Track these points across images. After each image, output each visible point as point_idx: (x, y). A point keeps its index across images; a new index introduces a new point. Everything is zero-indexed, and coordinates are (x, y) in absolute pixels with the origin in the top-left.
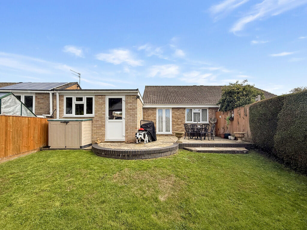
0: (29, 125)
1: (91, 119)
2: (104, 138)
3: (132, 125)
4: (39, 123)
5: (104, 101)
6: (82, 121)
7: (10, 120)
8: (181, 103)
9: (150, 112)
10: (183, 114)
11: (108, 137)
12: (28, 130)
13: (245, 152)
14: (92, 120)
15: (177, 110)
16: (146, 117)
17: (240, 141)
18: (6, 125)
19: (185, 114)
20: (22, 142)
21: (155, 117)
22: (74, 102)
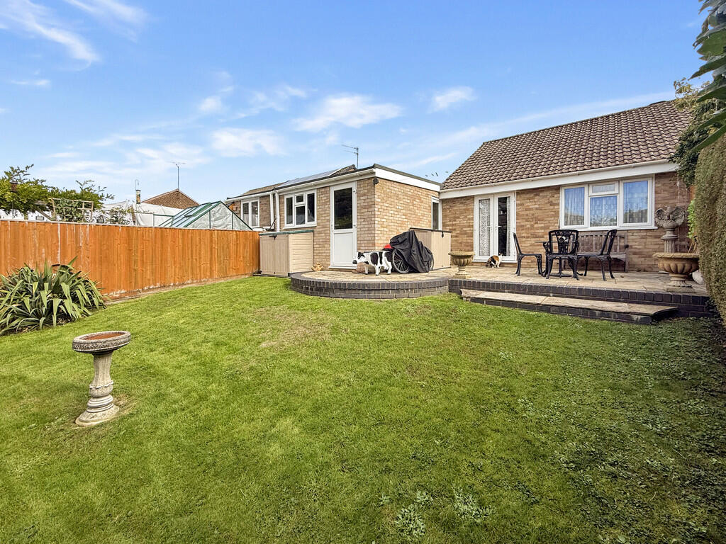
0: (237, 241)
1: (311, 230)
2: (328, 263)
3: (368, 239)
4: (251, 238)
5: (329, 198)
6: (289, 233)
7: (215, 235)
8: (548, 172)
9: (460, 207)
10: (552, 204)
11: (335, 261)
12: (237, 247)
13: (635, 317)
14: (313, 231)
15: (532, 195)
16: (450, 221)
17: (675, 283)
18: (211, 241)
19: (558, 204)
20: (229, 263)
21: (469, 219)
22: (295, 204)
